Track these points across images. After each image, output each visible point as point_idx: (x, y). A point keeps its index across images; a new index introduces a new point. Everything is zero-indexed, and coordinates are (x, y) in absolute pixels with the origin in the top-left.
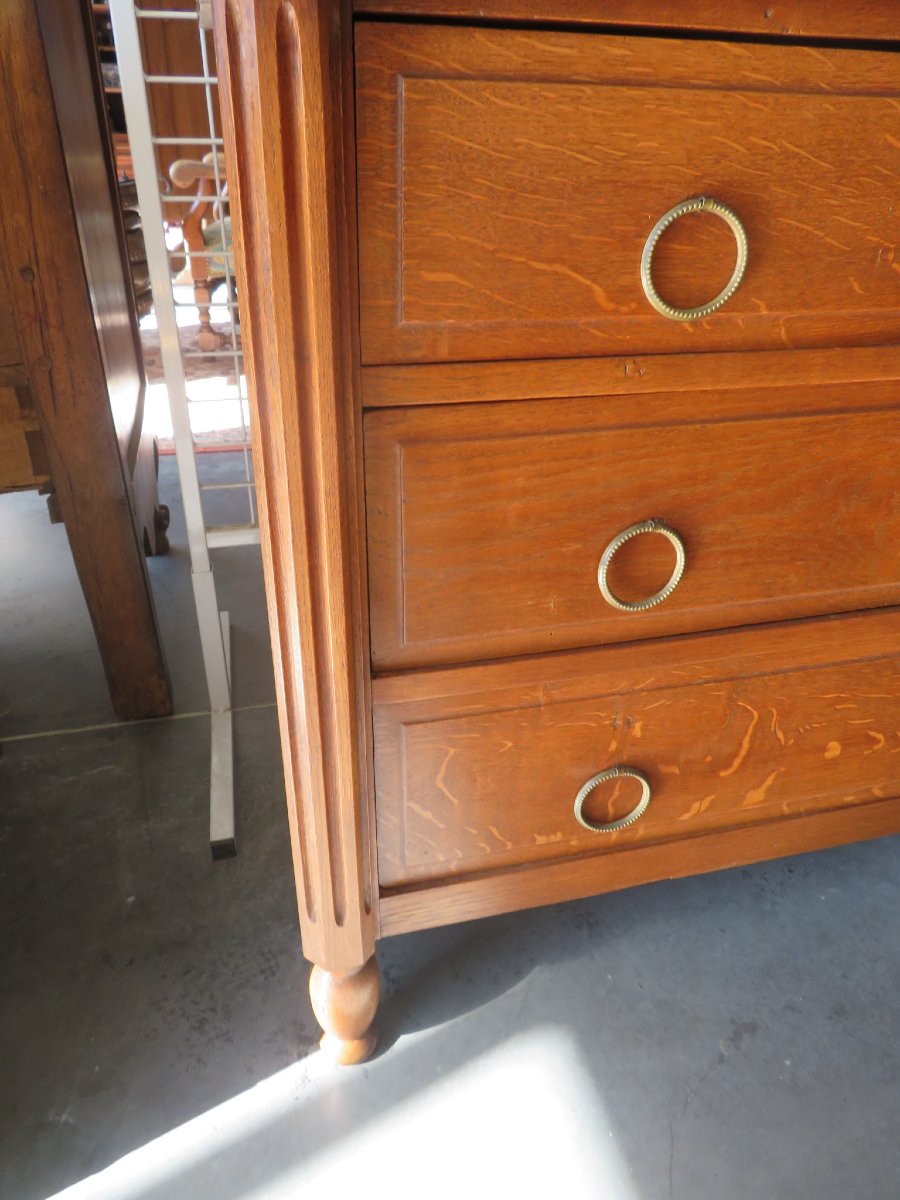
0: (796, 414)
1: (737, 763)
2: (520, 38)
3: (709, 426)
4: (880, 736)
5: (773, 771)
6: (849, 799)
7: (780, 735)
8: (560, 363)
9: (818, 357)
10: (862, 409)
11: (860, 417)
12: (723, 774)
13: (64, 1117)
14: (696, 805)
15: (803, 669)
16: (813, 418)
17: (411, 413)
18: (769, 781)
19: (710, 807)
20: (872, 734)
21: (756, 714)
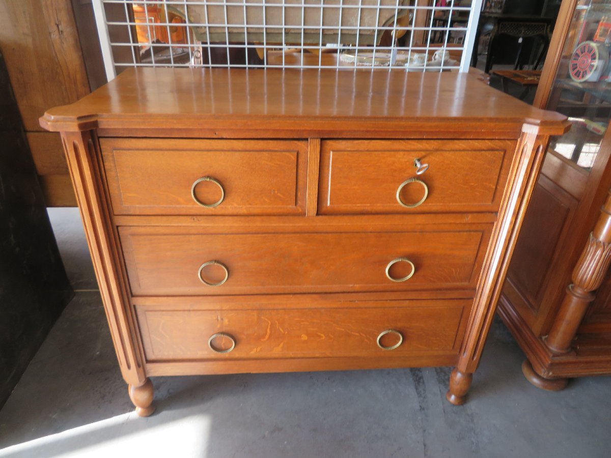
0: (258, 233)
1: (267, 337)
2: (144, 140)
3: (228, 236)
4: (322, 335)
5: (282, 342)
6: (317, 355)
7: (281, 330)
8: (173, 217)
9: (258, 218)
10: (282, 233)
11: (281, 235)
12: (262, 340)
13: (54, 416)
14: (255, 349)
15: (284, 309)
16: (264, 235)
17: (132, 227)
18: (282, 345)
19: (261, 350)
20: (319, 334)
21: (270, 322)
